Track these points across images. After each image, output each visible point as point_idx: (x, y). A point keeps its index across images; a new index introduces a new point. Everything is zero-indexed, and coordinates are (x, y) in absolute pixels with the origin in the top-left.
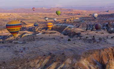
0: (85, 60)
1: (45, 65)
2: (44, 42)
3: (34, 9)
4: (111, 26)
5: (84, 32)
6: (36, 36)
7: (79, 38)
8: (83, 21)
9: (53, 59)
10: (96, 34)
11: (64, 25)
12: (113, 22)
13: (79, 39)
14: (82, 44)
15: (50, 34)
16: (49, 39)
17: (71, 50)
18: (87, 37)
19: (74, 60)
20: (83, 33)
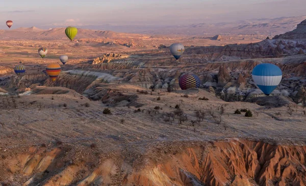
0: (156, 170)
1: (46, 171)
2: (39, 113)
3: (9, 24)
4: (230, 81)
5: (146, 93)
6: (19, 97)
7: (133, 108)
8: (141, 64)
9: (67, 158)
10: (184, 99)
11: (87, 73)
12: (233, 68)
13: (136, 111)
14: (145, 125)
15: (53, 93)
16: (53, 106)
17: (116, 138)
18: (157, 108)
19: (126, 167)
20: (143, 95)
